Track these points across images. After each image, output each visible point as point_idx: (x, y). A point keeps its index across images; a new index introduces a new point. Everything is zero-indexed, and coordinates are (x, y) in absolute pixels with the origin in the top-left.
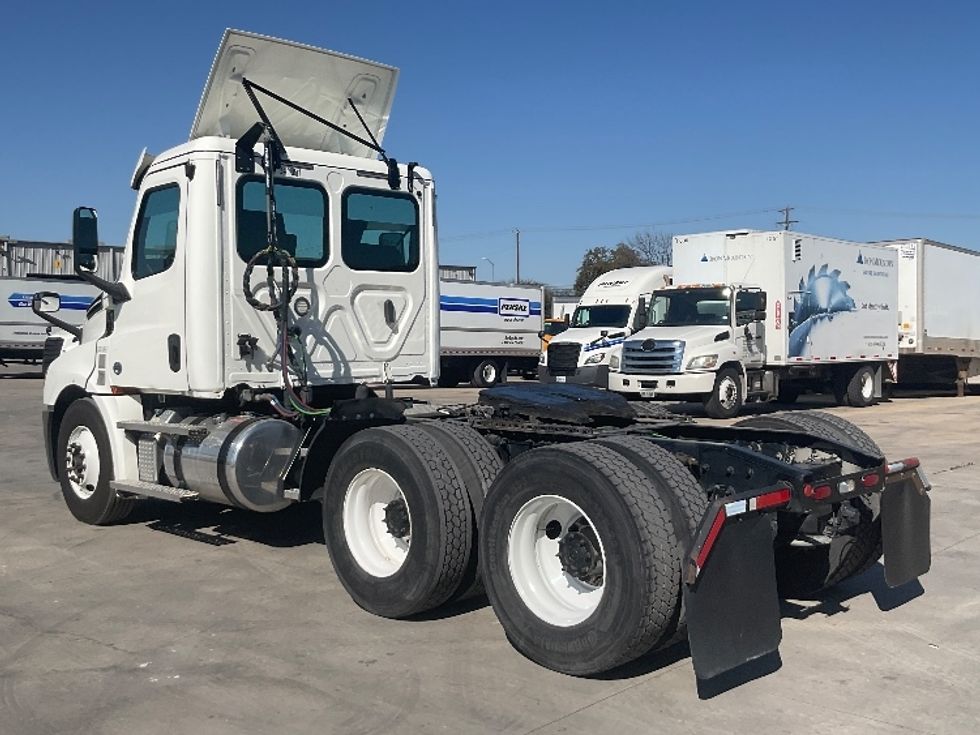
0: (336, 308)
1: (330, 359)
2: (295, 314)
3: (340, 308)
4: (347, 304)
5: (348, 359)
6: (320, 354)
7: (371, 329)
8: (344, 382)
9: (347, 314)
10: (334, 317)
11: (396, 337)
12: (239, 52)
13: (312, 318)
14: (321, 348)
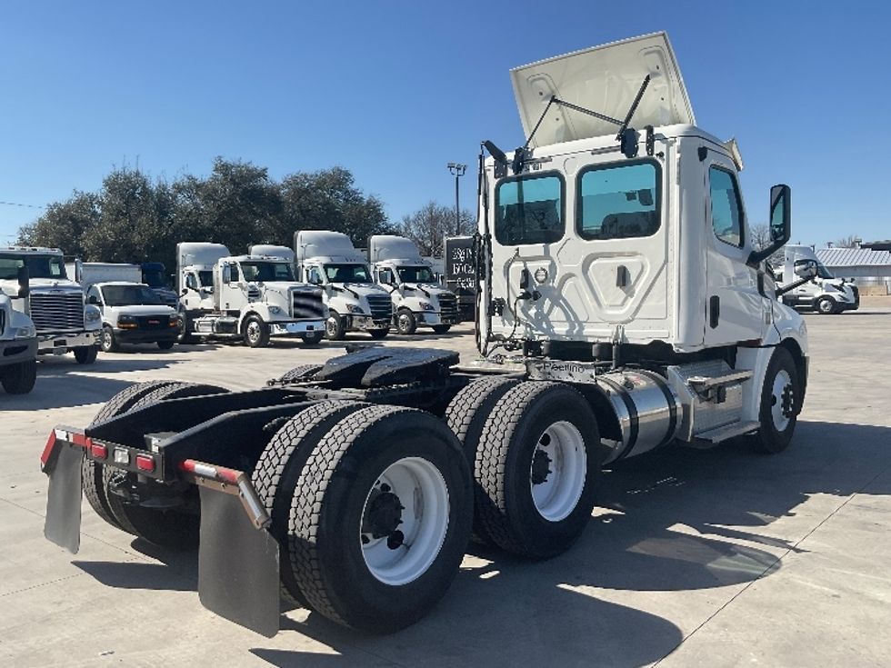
0: (570, 276)
1: (564, 319)
2: (537, 283)
3: (573, 275)
4: (579, 272)
5: (581, 319)
6: (557, 314)
7: (603, 293)
8: (577, 339)
9: (580, 280)
10: (569, 282)
11: (631, 300)
12: (535, 80)
13: (551, 284)
14: (557, 310)
